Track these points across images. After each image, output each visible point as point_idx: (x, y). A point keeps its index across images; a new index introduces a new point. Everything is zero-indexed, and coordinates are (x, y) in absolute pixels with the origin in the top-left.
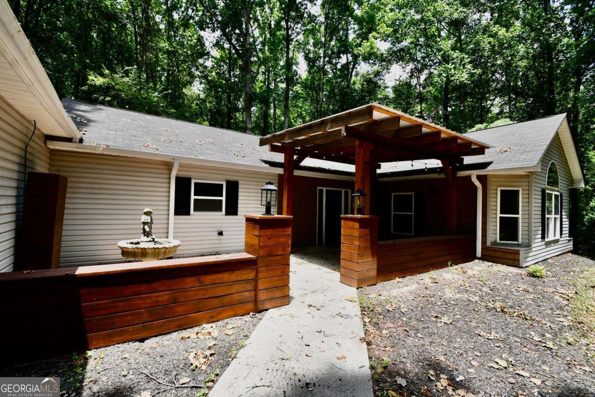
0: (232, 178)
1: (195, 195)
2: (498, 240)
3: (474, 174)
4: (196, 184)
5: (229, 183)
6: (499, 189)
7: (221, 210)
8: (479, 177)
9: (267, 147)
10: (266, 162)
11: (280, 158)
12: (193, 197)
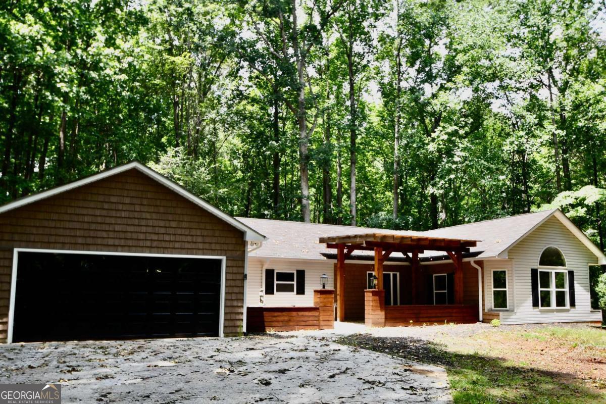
0: (300, 268)
1: (277, 280)
2: (493, 308)
3: (471, 260)
4: (277, 273)
5: (298, 272)
6: (492, 270)
7: (293, 291)
8: (476, 262)
9: (324, 245)
10: (324, 255)
11: (334, 251)
12: (276, 282)
